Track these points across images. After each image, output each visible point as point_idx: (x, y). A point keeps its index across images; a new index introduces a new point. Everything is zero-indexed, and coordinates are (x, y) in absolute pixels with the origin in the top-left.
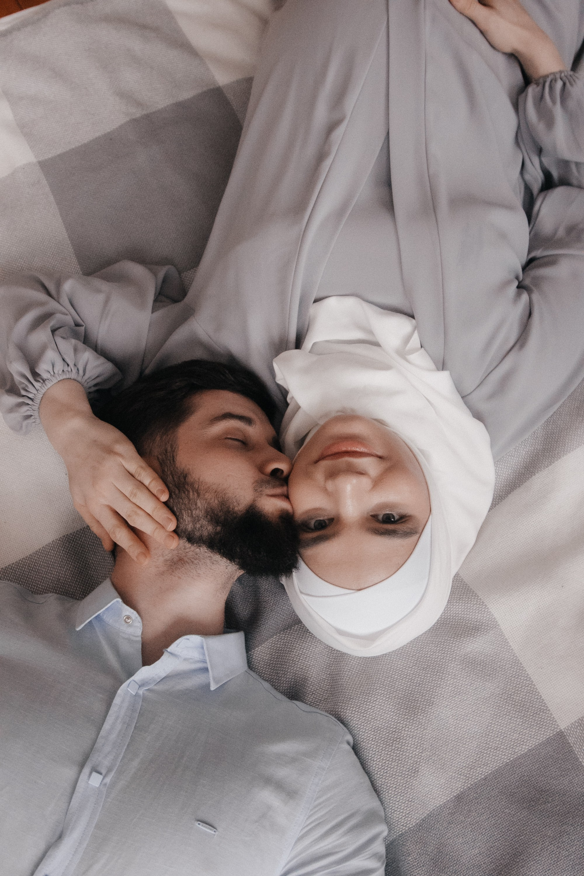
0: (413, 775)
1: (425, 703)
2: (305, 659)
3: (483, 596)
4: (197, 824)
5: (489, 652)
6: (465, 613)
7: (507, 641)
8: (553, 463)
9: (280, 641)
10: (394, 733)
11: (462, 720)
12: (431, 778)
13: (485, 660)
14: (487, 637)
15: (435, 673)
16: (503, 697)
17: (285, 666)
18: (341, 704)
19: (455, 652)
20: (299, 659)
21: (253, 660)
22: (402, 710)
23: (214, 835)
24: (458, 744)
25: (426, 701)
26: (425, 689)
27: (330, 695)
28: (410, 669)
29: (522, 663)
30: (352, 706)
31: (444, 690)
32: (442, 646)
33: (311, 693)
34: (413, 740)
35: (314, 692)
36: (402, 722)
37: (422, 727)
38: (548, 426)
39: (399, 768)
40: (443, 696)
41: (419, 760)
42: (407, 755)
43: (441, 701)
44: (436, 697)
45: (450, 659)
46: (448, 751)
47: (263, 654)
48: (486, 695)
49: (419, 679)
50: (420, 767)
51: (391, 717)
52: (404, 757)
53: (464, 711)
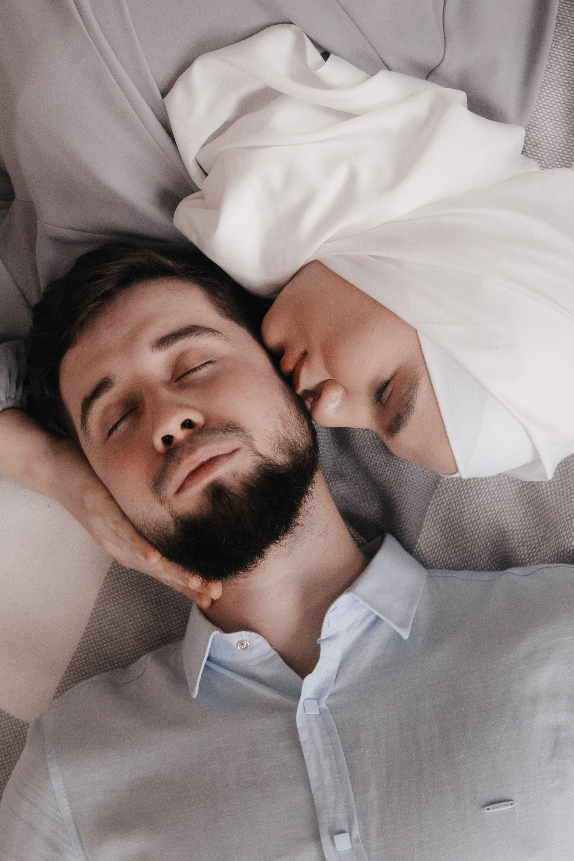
2: (484, 510)
4: (485, 811)
9: (440, 509)
17: (468, 535)
18: (565, 533)
20: (478, 515)
21: (426, 555)
23: (514, 808)
27: (545, 529)
33: (521, 544)
35: (524, 540)
47: (431, 539)
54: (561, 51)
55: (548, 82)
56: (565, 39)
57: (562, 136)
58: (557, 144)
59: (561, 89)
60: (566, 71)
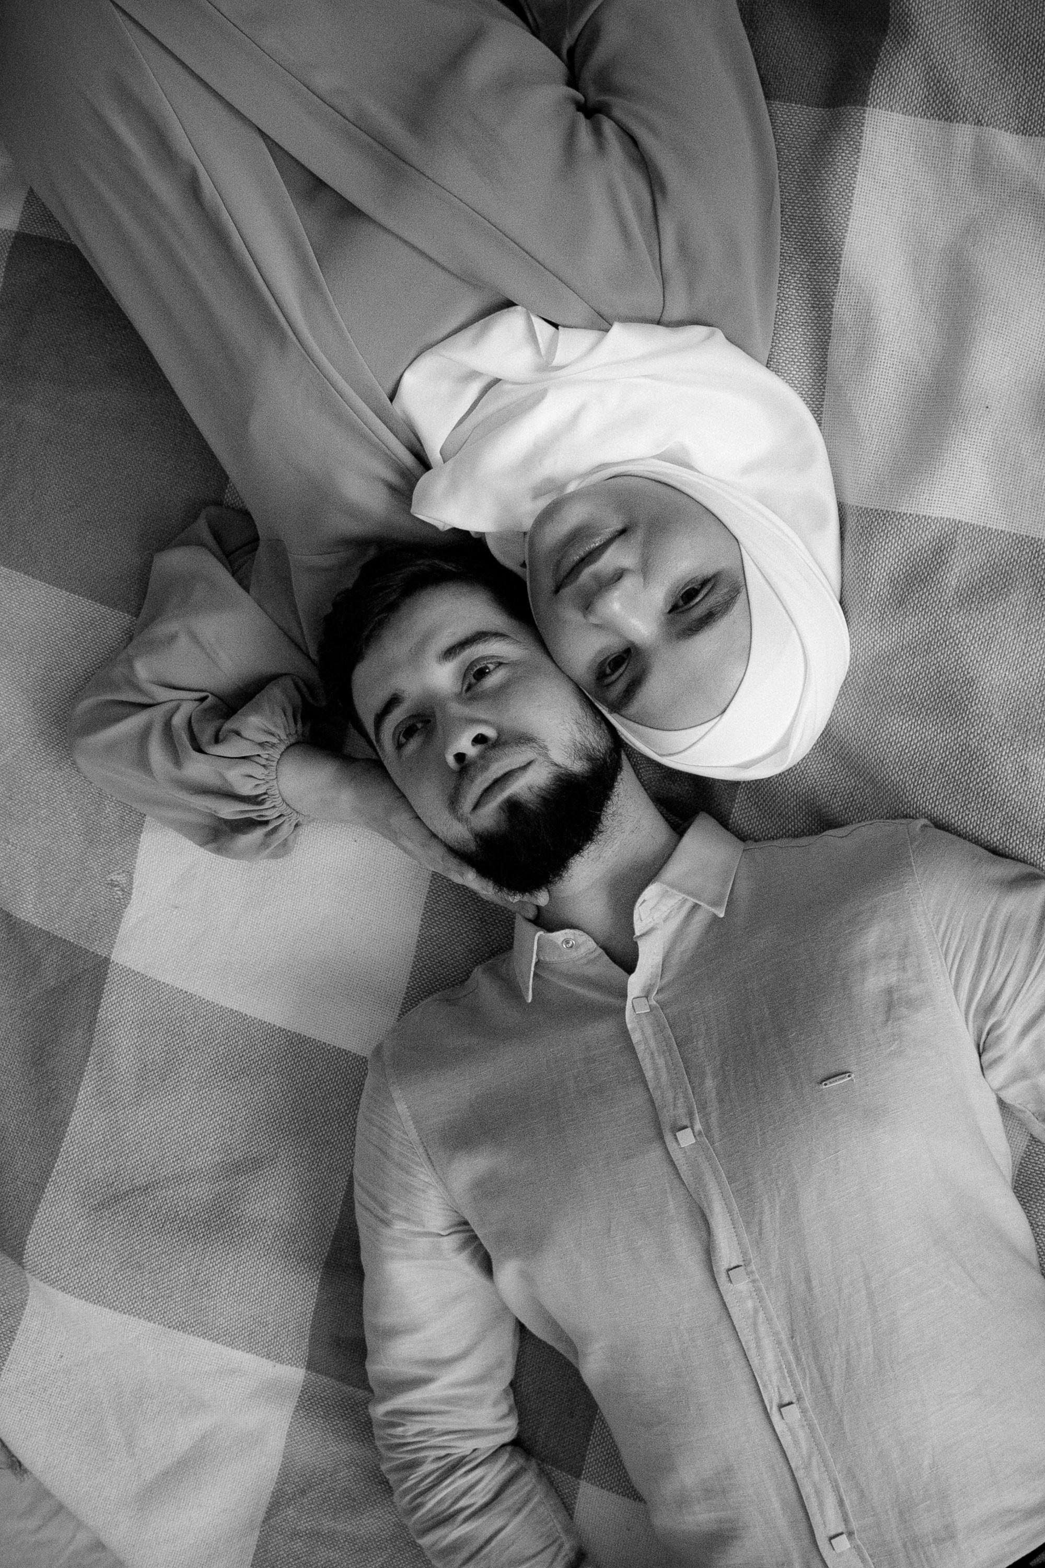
0: (1025, 779)
1: (965, 688)
3: (909, 508)
4: (824, 1086)
5: (980, 561)
6: (908, 546)
7: (987, 529)
8: (838, 269)
10: (963, 754)
14: (959, 549)
15: (944, 646)
19: (942, 600)
21: (742, 828)
22: (947, 720)
23: (852, 1080)
25: (963, 685)
26: (951, 672)
28: (914, 666)
29: (1028, 535)
30: (893, 768)
32: (921, 609)
34: (990, 741)
36: (960, 734)
37: (986, 717)
38: (790, 230)
39: (1003, 786)
40: (977, 661)
41: (1016, 756)
42: (998, 762)
43: (980, 669)
44: (970, 670)
45: (944, 613)
48: (1023, 611)
49: (934, 667)
50: (1025, 762)
51: (944, 739)
52: (998, 768)
53: (1016, 652)
54: (794, 291)
55: (786, 324)
56: (796, 279)
58: (804, 387)
59: (800, 330)
60: (803, 310)
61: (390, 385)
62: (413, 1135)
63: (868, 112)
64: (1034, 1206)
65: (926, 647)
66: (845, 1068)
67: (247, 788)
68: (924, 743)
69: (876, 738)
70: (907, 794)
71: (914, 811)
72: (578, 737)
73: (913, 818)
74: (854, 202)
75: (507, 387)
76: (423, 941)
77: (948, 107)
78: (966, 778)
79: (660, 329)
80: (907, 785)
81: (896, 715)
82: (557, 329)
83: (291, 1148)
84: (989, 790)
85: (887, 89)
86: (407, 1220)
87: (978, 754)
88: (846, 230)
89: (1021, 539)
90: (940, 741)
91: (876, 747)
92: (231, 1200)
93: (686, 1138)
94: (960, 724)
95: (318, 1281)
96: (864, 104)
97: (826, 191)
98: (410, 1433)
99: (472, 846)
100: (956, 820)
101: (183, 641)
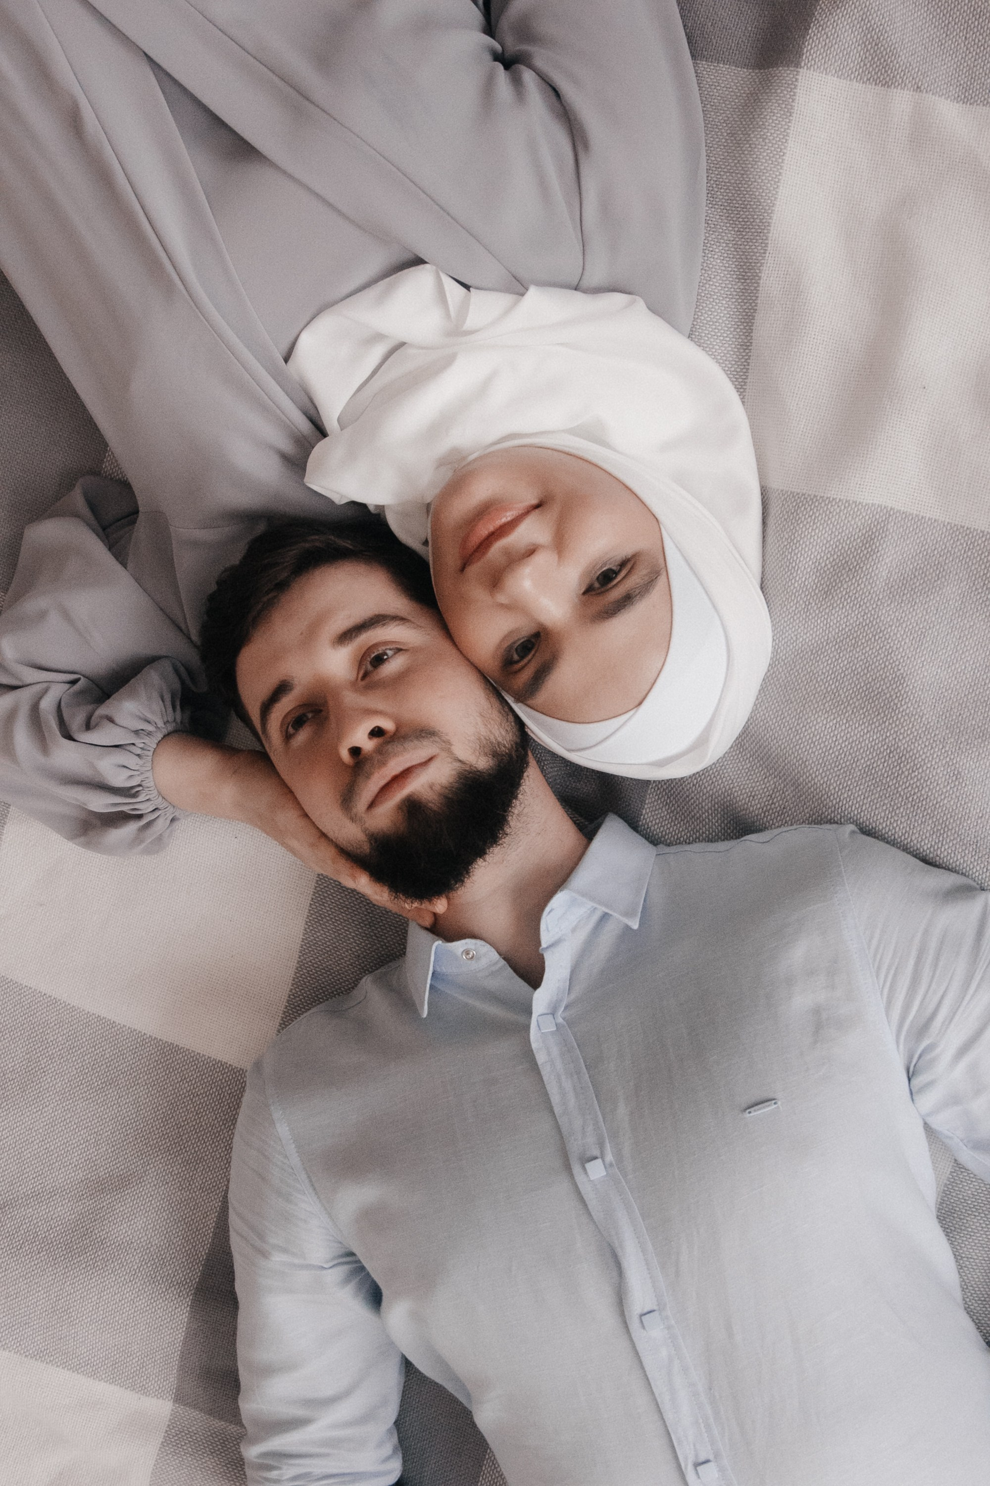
0: (957, 783)
1: (894, 686)
3: (839, 494)
4: (747, 1115)
5: (912, 551)
6: (837, 534)
7: (920, 518)
8: (767, 240)
10: (891, 756)
11: (955, 661)
12: (982, 763)
13: (915, 565)
14: (890, 537)
15: (872, 640)
16: (978, 587)
19: (872, 592)
21: (653, 828)
22: (875, 720)
23: (778, 1107)
24: (977, 693)
25: (892, 682)
26: (879, 668)
28: (840, 661)
29: (963, 524)
30: (815, 769)
31: (901, 650)
32: (849, 600)
34: (920, 742)
36: (888, 734)
37: (917, 717)
38: (715, 196)
39: (934, 791)
40: (908, 657)
41: (948, 759)
42: (929, 766)
43: (911, 666)
44: (900, 667)
46: (973, 712)
48: (956, 605)
49: (861, 663)
50: (957, 766)
51: (871, 739)
52: (928, 772)
53: (949, 649)
54: (719, 261)
55: (709, 296)
56: (721, 248)
57: (732, 353)
58: (727, 363)
59: (724, 302)
60: (728, 282)
61: (285, 346)
62: (295, 1160)
63: (801, 74)
64: (958, 1237)
65: (853, 641)
66: (771, 1096)
67: (119, 780)
68: (849, 744)
69: (798, 737)
70: (832, 798)
71: (839, 817)
72: (483, 731)
73: (837, 823)
74: (785, 168)
75: (411, 351)
76: (307, 947)
77: (886, 71)
78: (894, 781)
79: (578, 295)
80: (831, 787)
81: (820, 714)
82: (469, 290)
83: (161, 1166)
84: (919, 795)
85: (822, 50)
86: (285, 1251)
87: (907, 756)
88: (776, 198)
89: (955, 529)
90: (867, 742)
91: (798, 747)
92: (95, 1220)
93: (596, 1170)
94: (889, 724)
95: (188, 1309)
96: (798, 65)
97: (755, 156)
98: (285, 1478)
99: (366, 848)
100: (882, 826)
101: (54, 619)
